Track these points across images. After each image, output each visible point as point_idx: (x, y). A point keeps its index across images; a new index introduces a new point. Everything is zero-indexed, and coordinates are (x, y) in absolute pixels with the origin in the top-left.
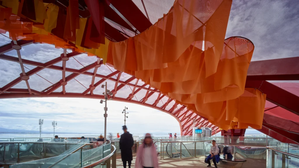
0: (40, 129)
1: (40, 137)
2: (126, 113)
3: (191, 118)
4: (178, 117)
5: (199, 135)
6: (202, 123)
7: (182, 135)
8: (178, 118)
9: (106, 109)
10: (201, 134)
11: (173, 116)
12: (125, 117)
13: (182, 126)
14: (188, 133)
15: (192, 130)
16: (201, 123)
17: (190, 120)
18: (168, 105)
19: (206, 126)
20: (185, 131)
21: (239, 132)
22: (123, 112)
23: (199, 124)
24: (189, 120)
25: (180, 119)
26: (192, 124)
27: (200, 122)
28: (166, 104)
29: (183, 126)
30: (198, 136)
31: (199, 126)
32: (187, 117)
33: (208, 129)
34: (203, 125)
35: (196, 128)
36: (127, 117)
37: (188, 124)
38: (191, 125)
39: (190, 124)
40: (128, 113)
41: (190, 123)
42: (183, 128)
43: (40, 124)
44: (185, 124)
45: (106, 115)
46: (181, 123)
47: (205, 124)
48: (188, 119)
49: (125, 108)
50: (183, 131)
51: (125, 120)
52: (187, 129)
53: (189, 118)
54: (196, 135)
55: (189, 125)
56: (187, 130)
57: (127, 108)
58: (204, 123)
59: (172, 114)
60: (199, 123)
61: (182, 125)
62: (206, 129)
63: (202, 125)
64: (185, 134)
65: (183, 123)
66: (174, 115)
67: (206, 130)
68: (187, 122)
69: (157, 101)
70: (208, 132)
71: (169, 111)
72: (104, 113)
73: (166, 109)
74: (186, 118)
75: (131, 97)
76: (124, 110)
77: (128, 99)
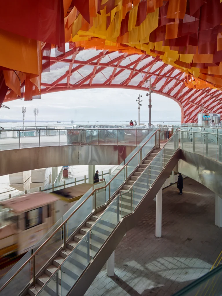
0: (23, 117)
1: (24, 125)
2: (140, 101)
3: (195, 102)
4: (181, 102)
5: (207, 122)
7: (182, 122)
9: (150, 101)
11: (176, 101)
12: (139, 105)
14: (190, 120)
17: (194, 105)
18: (174, 90)
19: (211, 111)
20: (187, 118)
22: (137, 101)
23: (203, 109)
24: (192, 105)
25: (183, 104)
26: (196, 108)
27: (204, 107)
28: (172, 89)
29: (185, 112)
30: (205, 123)
32: (191, 102)
33: (216, 115)
34: (207, 110)
36: (141, 105)
37: (191, 110)
38: (193, 111)
40: (142, 101)
41: (193, 108)
42: (184, 114)
43: (23, 112)
44: (188, 109)
45: (150, 106)
49: (139, 96)
50: (185, 118)
51: (139, 108)
52: (188, 116)
53: (193, 103)
56: (189, 117)
57: (141, 96)
59: (176, 99)
61: (184, 110)
62: (214, 115)
64: (187, 122)
65: (185, 108)
66: (178, 100)
68: (190, 107)
69: (163, 87)
70: (216, 119)
71: (173, 96)
72: (149, 104)
73: (170, 95)
74: (189, 104)
75: (142, 84)
76: (139, 98)
77: (139, 86)
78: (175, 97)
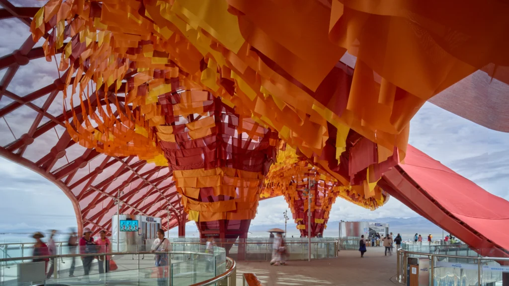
3: (108, 190)
4: (69, 185)
5: (131, 234)
6: (135, 206)
8: (68, 188)
10: (137, 233)
11: (53, 181)
13: (82, 212)
15: (110, 221)
16: (132, 205)
17: (105, 197)
20: (91, 225)
21: (237, 227)
23: (128, 208)
24: (102, 196)
25: (77, 191)
26: (112, 205)
27: (130, 202)
29: (85, 212)
30: (127, 237)
31: (129, 211)
32: (98, 187)
33: (152, 220)
34: (136, 210)
35: (123, 217)
38: (105, 210)
39: (105, 206)
41: (105, 203)
42: (83, 217)
44: (91, 205)
46: (77, 205)
47: (141, 210)
48: (99, 194)
52: (95, 221)
53: (103, 190)
54: (123, 235)
55: (101, 209)
56: (97, 223)
58: (139, 207)
59: (51, 174)
60: (126, 206)
61: (82, 208)
62: (147, 219)
63: (134, 210)
65: (85, 203)
66: (56, 177)
67: (148, 223)
68: (96, 201)
70: (152, 229)
71: (37, 164)
74: (92, 191)
78: (43, 166)
